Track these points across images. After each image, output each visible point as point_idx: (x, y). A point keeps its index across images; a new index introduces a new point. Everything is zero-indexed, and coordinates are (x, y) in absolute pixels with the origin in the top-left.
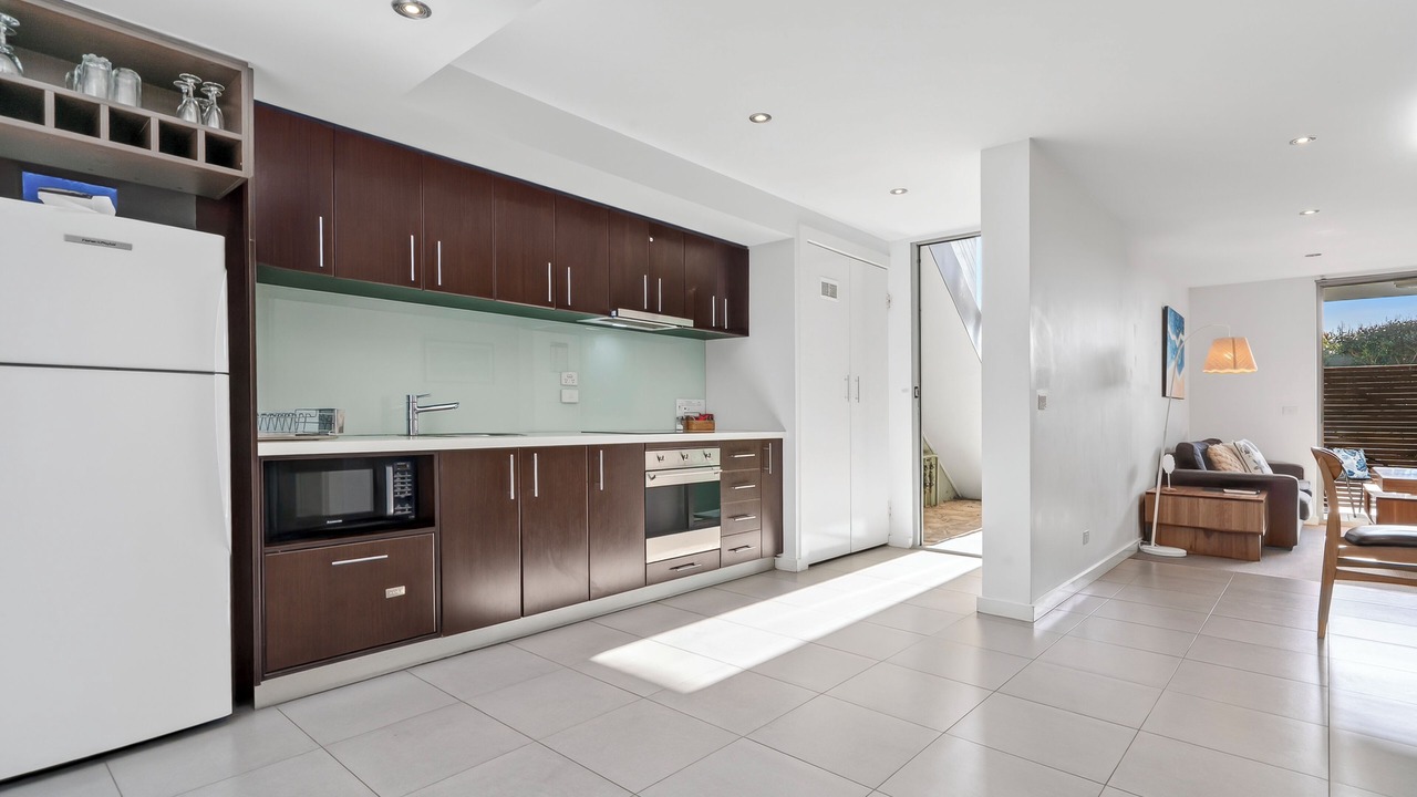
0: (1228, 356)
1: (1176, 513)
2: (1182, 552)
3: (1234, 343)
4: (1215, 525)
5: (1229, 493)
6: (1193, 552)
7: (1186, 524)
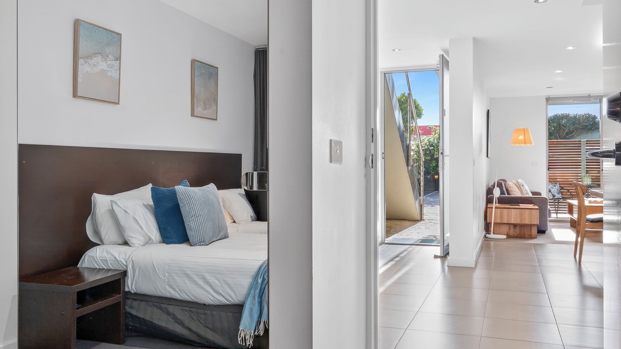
0: (521, 137)
1: (501, 217)
2: (505, 237)
3: (525, 131)
4: (518, 222)
5: (522, 206)
6: (509, 236)
7: (506, 222)
